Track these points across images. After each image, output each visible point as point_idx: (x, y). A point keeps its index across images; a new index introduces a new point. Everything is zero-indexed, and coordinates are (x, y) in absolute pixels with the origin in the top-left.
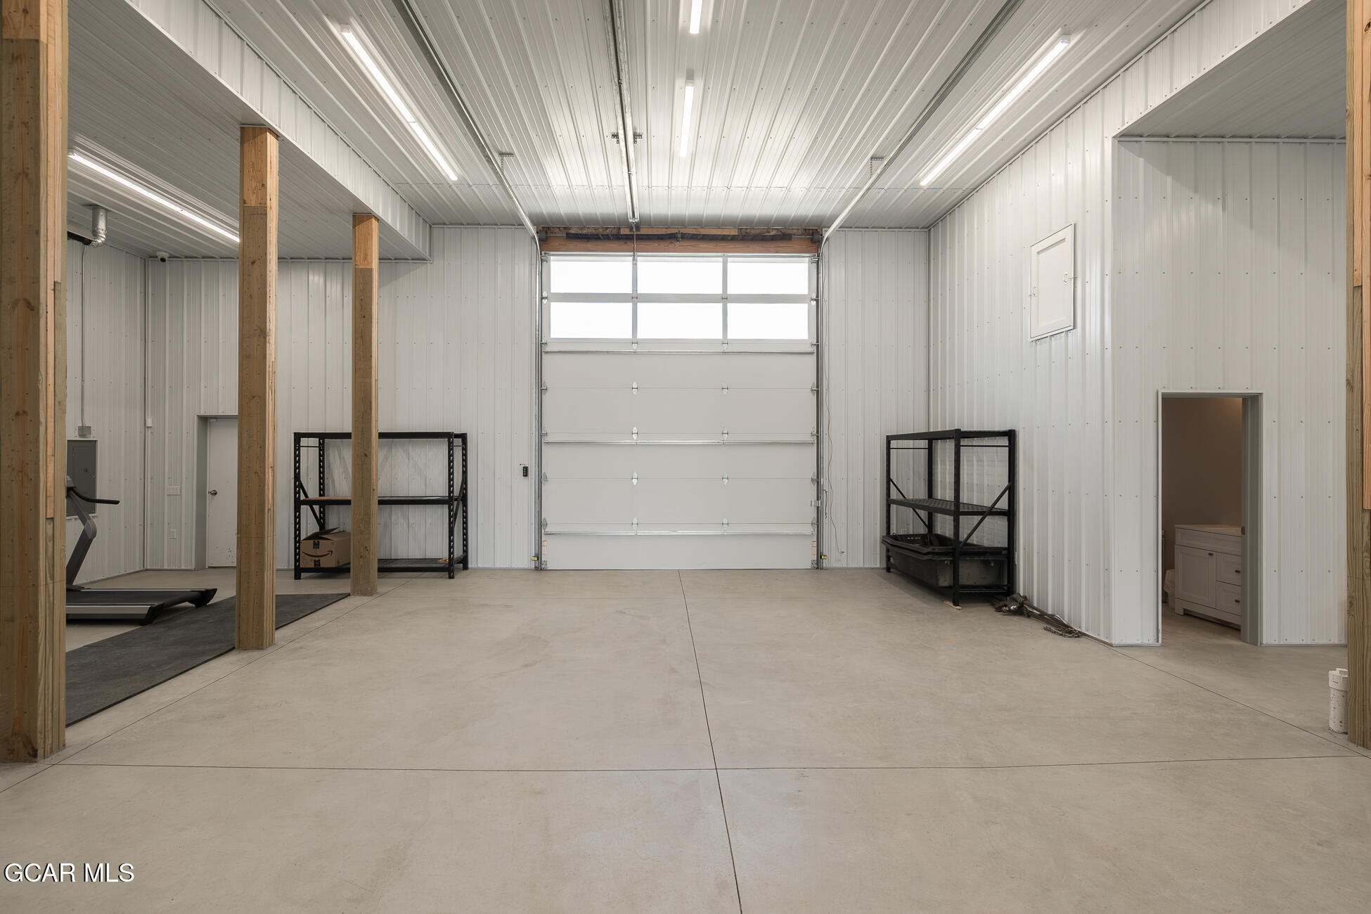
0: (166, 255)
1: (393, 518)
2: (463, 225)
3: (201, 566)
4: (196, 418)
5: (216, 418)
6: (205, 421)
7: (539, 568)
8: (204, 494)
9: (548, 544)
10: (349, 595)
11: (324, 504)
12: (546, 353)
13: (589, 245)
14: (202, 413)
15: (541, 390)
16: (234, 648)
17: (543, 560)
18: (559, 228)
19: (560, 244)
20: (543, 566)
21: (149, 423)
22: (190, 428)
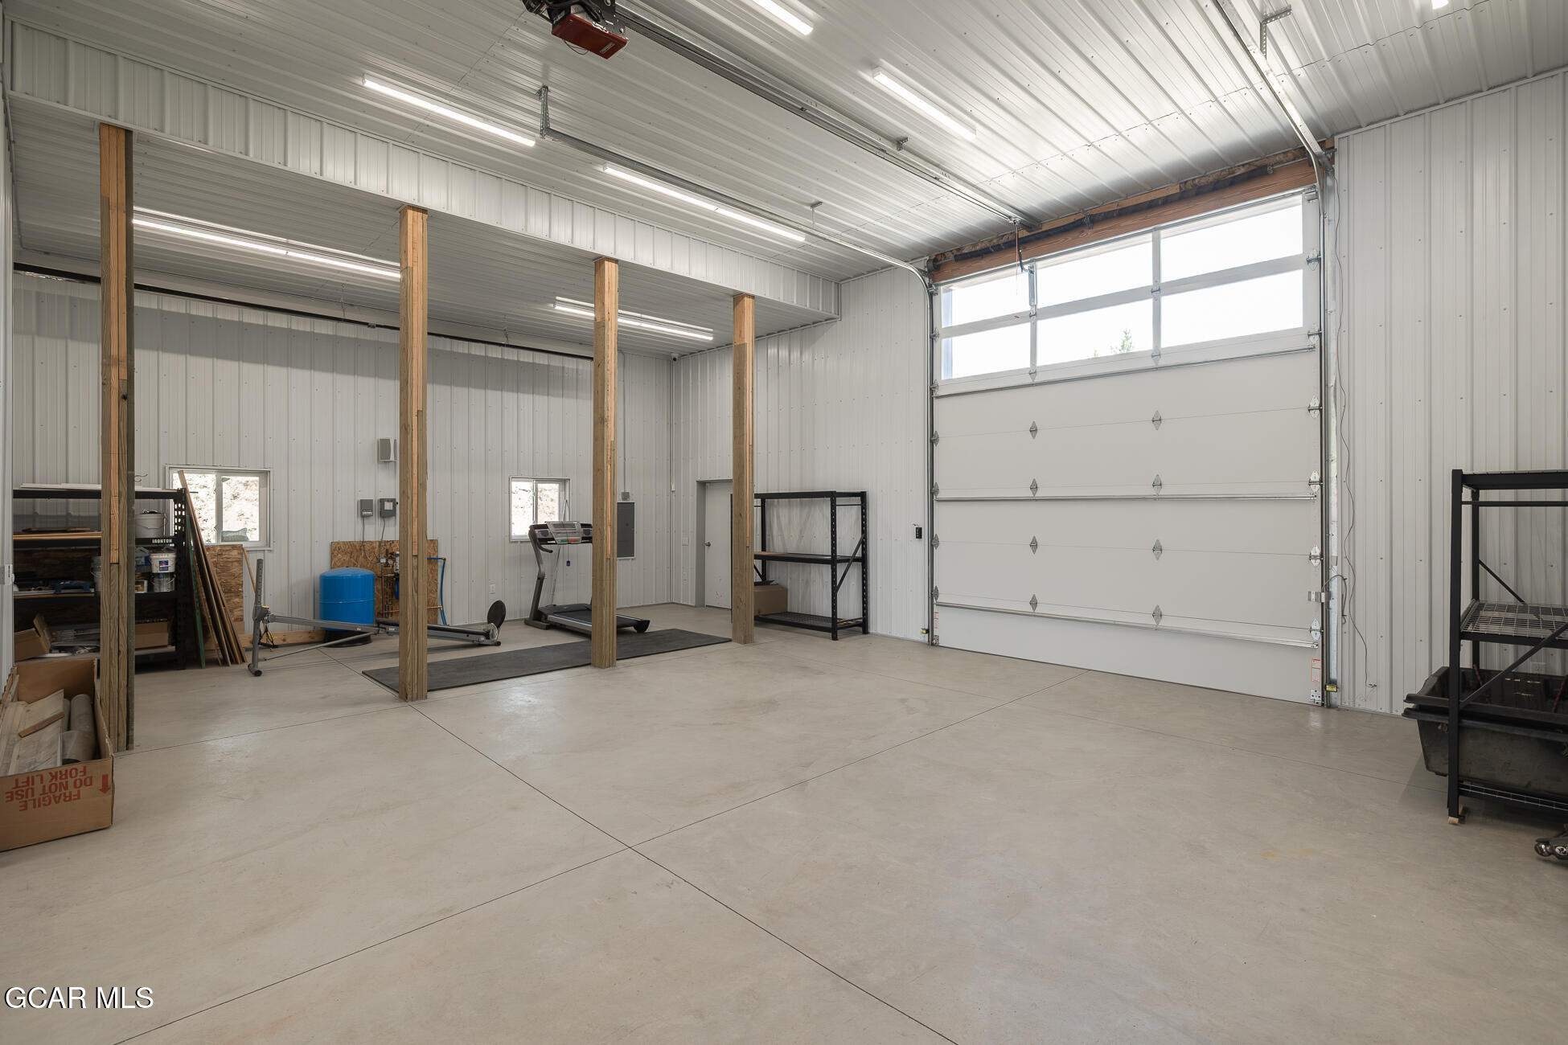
0: (675, 355)
1: (812, 575)
2: (864, 274)
3: (701, 604)
4: (696, 484)
5: (710, 482)
6: (703, 485)
7: (933, 643)
8: (703, 545)
9: (941, 615)
10: (730, 640)
11: (765, 559)
12: (938, 397)
13: (983, 262)
14: (699, 479)
15: (933, 440)
16: (590, 664)
17: (935, 634)
18: (951, 251)
19: (953, 270)
20: (934, 641)
21: (673, 489)
22: (693, 489)
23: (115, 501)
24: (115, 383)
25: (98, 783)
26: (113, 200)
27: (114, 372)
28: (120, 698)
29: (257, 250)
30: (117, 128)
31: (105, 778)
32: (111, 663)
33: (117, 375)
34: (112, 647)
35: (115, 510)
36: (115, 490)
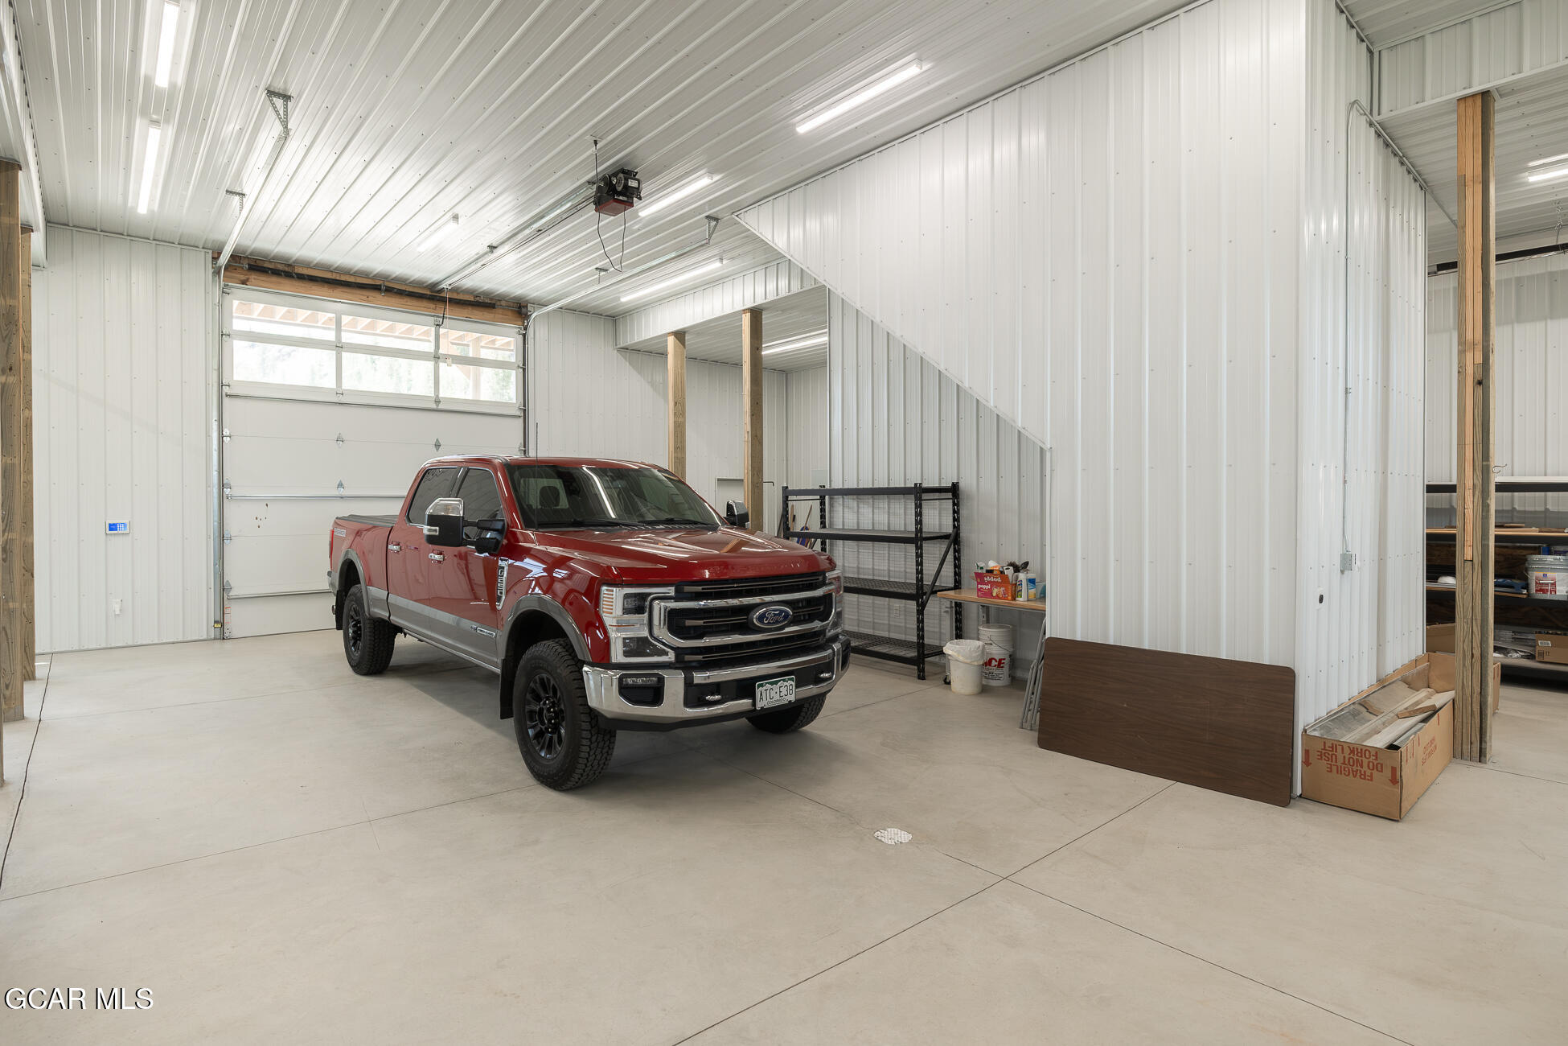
23: (1469, 494)
24: (1470, 370)
25: (1388, 773)
26: (1469, 175)
27: (1469, 356)
28: (1474, 705)
30: (1473, 96)
31: (1394, 770)
32: (1464, 665)
33: (1473, 358)
34: (1466, 648)
35: (1469, 505)
36: (1469, 483)
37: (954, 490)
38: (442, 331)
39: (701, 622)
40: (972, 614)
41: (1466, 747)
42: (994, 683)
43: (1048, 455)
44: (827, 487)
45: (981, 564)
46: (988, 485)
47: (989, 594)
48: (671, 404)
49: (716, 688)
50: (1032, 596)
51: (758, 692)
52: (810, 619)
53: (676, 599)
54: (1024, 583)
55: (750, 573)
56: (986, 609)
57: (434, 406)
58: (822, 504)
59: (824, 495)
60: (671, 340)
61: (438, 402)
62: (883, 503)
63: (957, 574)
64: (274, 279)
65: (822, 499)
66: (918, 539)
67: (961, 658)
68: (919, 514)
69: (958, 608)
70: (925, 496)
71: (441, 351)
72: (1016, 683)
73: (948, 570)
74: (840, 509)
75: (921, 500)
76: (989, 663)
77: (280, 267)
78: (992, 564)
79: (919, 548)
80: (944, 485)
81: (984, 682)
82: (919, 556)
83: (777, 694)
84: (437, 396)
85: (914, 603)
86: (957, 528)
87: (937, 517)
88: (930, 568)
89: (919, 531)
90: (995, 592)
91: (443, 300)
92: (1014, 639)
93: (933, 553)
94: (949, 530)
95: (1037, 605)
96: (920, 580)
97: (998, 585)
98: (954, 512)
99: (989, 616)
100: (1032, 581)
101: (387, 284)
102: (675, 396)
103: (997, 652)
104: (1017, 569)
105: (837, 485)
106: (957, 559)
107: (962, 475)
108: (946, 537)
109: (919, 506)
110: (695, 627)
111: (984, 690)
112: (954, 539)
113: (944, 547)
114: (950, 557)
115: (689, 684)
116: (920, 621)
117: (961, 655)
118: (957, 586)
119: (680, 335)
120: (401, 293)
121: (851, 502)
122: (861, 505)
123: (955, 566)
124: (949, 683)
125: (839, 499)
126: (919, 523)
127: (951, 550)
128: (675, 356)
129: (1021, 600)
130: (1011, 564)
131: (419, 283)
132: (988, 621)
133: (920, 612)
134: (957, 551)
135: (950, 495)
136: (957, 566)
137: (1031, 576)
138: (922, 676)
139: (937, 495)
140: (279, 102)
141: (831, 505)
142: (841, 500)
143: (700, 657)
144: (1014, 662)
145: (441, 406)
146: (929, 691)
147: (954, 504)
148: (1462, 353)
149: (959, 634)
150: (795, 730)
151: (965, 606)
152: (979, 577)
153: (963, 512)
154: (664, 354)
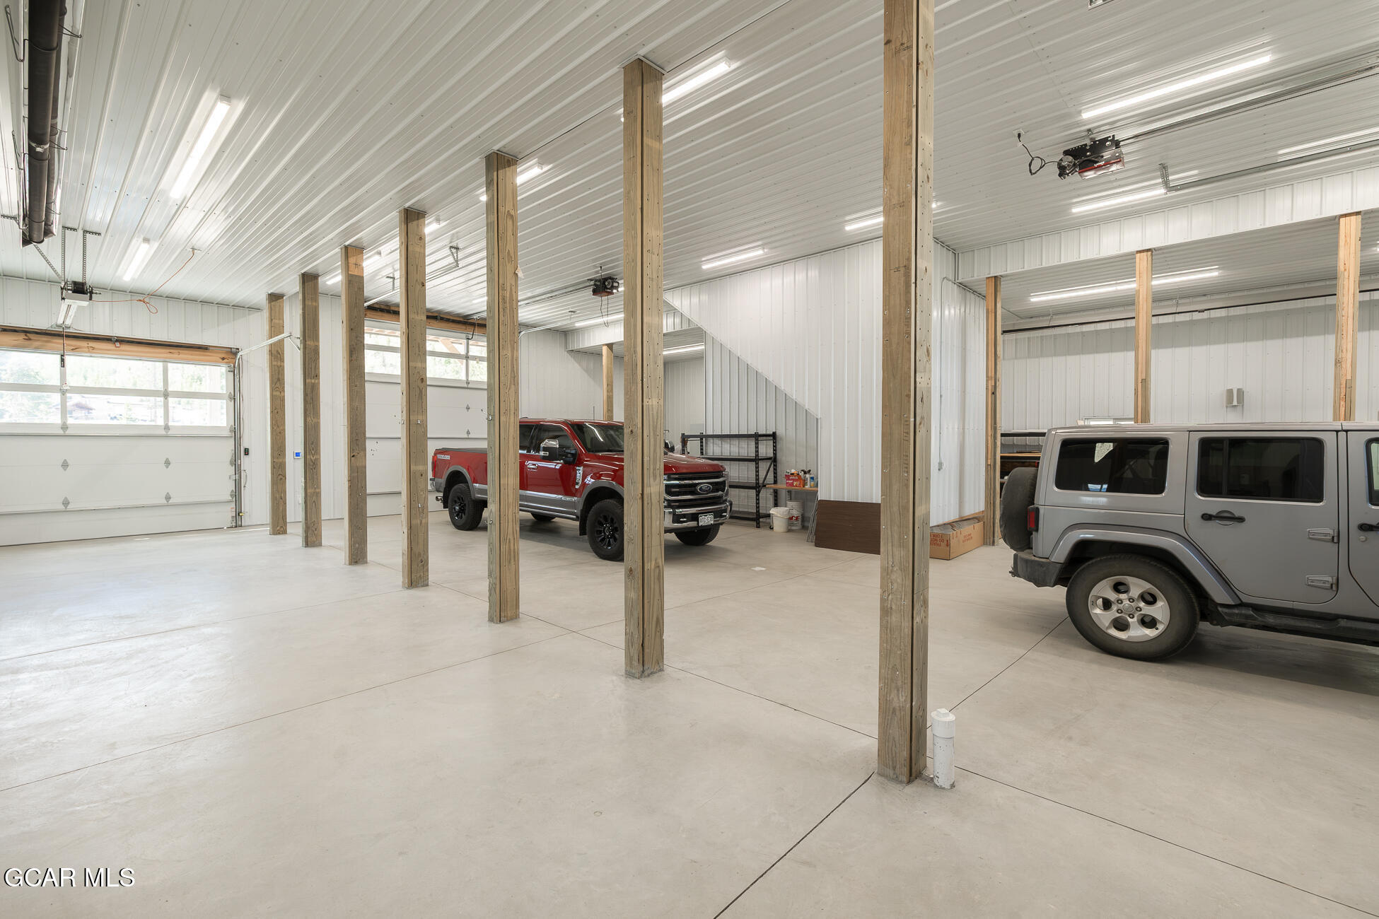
23: (989, 438)
24: (990, 388)
25: (945, 542)
26: (990, 309)
27: (990, 382)
29: (1071, 298)
30: (992, 277)
32: (988, 507)
35: (989, 442)
36: (989, 434)
37: (774, 435)
38: (471, 342)
39: (678, 490)
40: (783, 495)
41: (988, 540)
42: (794, 528)
43: (819, 421)
44: (704, 434)
45: (788, 471)
46: (791, 433)
47: (792, 485)
48: (605, 386)
49: (684, 516)
50: (812, 485)
51: (700, 518)
52: (717, 491)
53: (668, 480)
54: (809, 479)
55: (684, 471)
56: (789, 492)
57: (466, 386)
58: (702, 442)
59: (702, 437)
60: (605, 349)
61: (468, 383)
62: (735, 442)
63: (775, 477)
64: (380, 314)
65: (702, 439)
66: (756, 460)
67: (779, 515)
68: (757, 448)
69: (776, 492)
70: (760, 438)
71: (470, 354)
72: (804, 528)
73: (771, 475)
74: (712, 445)
75: (758, 440)
76: (791, 518)
77: (383, 307)
78: (793, 471)
79: (757, 464)
80: (768, 433)
81: (789, 528)
82: (757, 468)
83: (707, 520)
84: (468, 380)
85: (755, 491)
86: (775, 454)
87: (766, 449)
88: (762, 474)
89: (757, 455)
90: (795, 483)
91: (473, 325)
92: (804, 507)
93: (764, 466)
94: (772, 455)
95: (815, 489)
96: (757, 479)
97: (796, 480)
98: (774, 446)
99: (791, 495)
100: (812, 478)
101: (442, 316)
102: (608, 381)
103: (795, 513)
104: (805, 473)
105: (710, 432)
106: (775, 469)
107: (778, 428)
108: (770, 459)
109: (757, 444)
110: (676, 492)
111: (789, 531)
112: (774, 460)
113: (769, 464)
114: (772, 469)
115: (674, 514)
116: (758, 500)
117: (779, 514)
118: (775, 482)
119: (610, 346)
120: (448, 320)
121: (718, 441)
122: (723, 443)
123: (774, 473)
124: (773, 528)
125: (711, 440)
126: (757, 451)
127: (772, 465)
128: (608, 357)
129: (807, 487)
130: (802, 471)
131: (458, 315)
132: (791, 499)
133: (758, 495)
134: (775, 466)
135: (772, 438)
136: (775, 473)
137: (811, 476)
138: (758, 526)
139: (765, 438)
140: (454, 251)
141: (706, 443)
142: (712, 441)
143: (677, 504)
144: (804, 518)
145: (470, 386)
146: (763, 532)
147: (774, 443)
148: (987, 381)
149: (776, 505)
150: (704, 545)
151: (778, 492)
152: (787, 477)
153: (778, 446)
154: (600, 355)
